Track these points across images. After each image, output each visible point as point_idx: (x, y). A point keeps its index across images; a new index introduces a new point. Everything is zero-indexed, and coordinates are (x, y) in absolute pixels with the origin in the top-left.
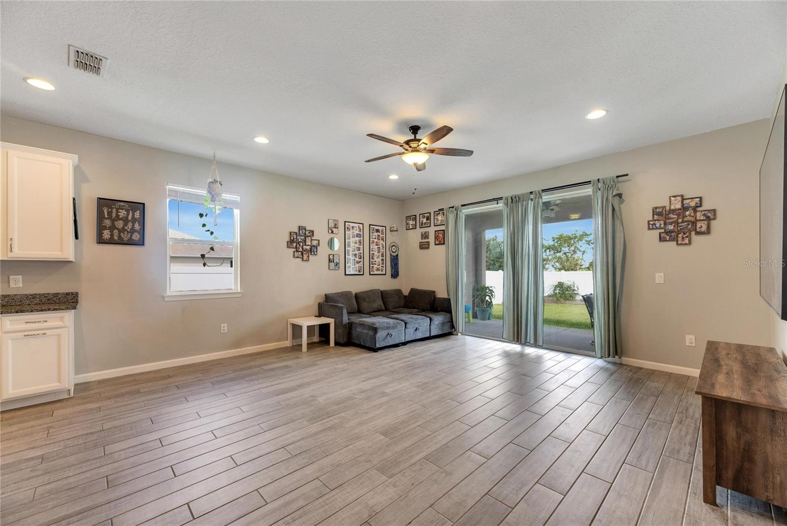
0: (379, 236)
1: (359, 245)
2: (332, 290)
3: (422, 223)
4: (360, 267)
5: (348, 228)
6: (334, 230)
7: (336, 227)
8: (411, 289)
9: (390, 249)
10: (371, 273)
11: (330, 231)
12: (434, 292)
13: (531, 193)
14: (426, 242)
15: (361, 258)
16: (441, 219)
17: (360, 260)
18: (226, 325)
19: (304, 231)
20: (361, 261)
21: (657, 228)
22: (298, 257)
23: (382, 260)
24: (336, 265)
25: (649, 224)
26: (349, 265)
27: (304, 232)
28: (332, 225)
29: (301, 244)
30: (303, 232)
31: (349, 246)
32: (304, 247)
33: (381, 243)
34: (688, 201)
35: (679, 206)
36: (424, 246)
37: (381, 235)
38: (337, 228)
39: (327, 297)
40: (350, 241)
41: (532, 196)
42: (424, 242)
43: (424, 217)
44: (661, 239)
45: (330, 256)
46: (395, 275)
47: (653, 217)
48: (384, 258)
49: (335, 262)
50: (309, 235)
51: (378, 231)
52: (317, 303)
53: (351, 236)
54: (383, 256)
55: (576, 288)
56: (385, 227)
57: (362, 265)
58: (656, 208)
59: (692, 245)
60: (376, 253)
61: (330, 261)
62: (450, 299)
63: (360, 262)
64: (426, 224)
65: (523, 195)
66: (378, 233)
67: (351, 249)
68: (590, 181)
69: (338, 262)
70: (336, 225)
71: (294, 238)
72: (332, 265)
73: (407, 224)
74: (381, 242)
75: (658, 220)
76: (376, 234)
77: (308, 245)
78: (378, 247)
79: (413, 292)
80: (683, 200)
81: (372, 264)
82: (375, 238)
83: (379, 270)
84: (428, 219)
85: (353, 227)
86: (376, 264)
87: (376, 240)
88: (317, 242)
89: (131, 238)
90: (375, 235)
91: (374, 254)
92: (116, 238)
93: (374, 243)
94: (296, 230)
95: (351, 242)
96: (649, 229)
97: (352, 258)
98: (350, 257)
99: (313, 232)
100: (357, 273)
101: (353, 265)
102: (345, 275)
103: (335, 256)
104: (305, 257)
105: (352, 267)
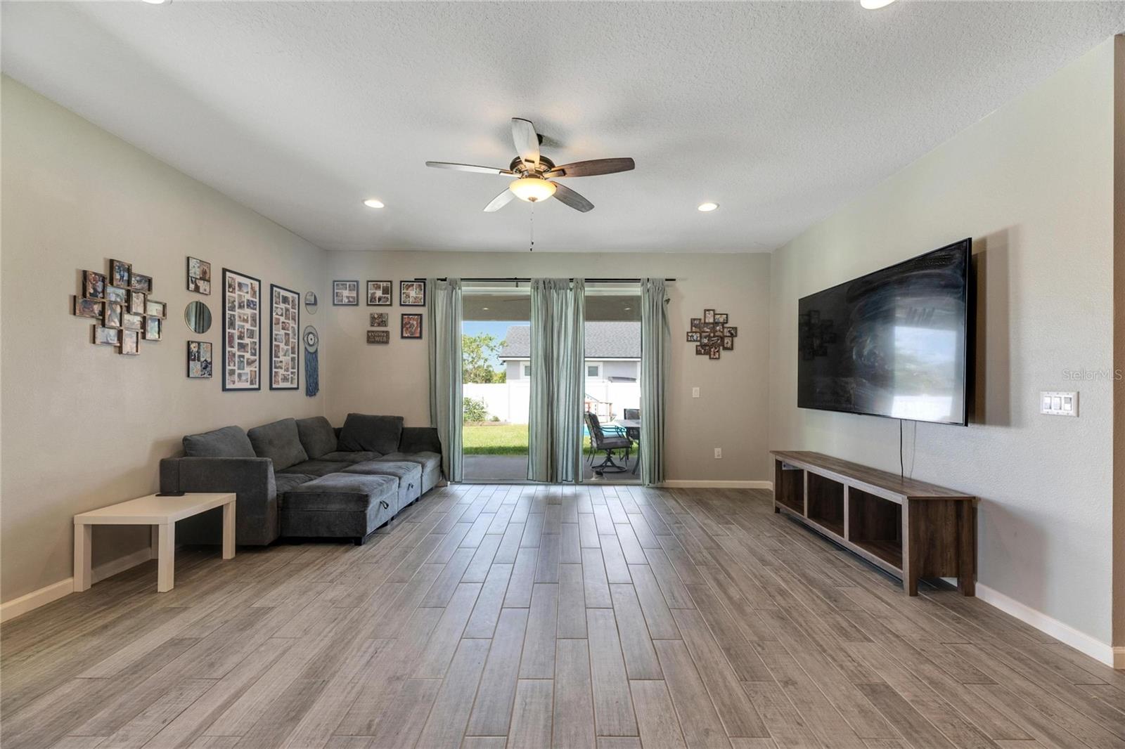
0: (287, 310)
1: (252, 326)
2: (194, 427)
3: (373, 298)
4: (253, 373)
5: (230, 286)
6: (201, 284)
7: (205, 277)
8: (349, 415)
9: (305, 339)
10: (274, 386)
11: (192, 286)
12: (401, 419)
13: (571, 280)
14: (383, 332)
15: (255, 355)
16: (415, 295)
17: (253, 358)
19: (126, 274)
20: (256, 360)
21: (694, 341)
22: (108, 343)
23: (293, 359)
24: (205, 368)
25: (688, 335)
26: (232, 367)
27: (126, 278)
28: (196, 271)
29: (118, 310)
30: (122, 277)
31: (232, 325)
32: (125, 317)
33: (291, 325)
34: (718, 316)
35: (711, 321)
36: (377, 339)
37: (291, 310)
38: (209, 281)
39: (188, 445)
40: (234, 316)
41: (572, 285)
42: (378, 331)
43: (378, 287)
44: (698, 353)
45: (192, 346)
46: (312, 390)
47: (692, 329)
48: (296, 356)
49: (202, 359)
50: (138, 286)
51: (285, 300)
52: (159, 461)
53: (236, 304)
54: (293, 353)
55: (485, 406)
56: (298, 294)
57: (257, 369)
58: (695, 319)
59: (720, 360)
60: (282, 345)
61: (190, 356)
62: (435, 430)
63: (254, 361)
64: (383, 300)
65: (560, 280)
66: (287, 306)
67: (236, 333)
68: (640, 280)
69: (209, 360)
70: (204, 273)
71: (95, 289)
72: (196, 367)
73: (335, 295)
74: (292, 323)
75: (696, 332)
76: (283, 306)
77: (136, 314)
78: (286, 334)
79: (353, 420)
80: (715, 314)
81: (276, 368)
82: (282, 315)
83: (287, 380)
84: (386, 291)
85: (240, 285)
86: (281, 368)
87: (282, 319)
88: (160, 308)
90: (282, 309)
91: (278, 346)
93: (278, 324)
94: (102, 269)
95: (237, 317)
96: (688, 341)
97: (238, 354)
98: (235, 350)
99: (150, 281)
100: (248, 385)
101: (239, 369)
102: (224, 389)
103: (202, 346)
104: (129, 344)
105: (237, 372)
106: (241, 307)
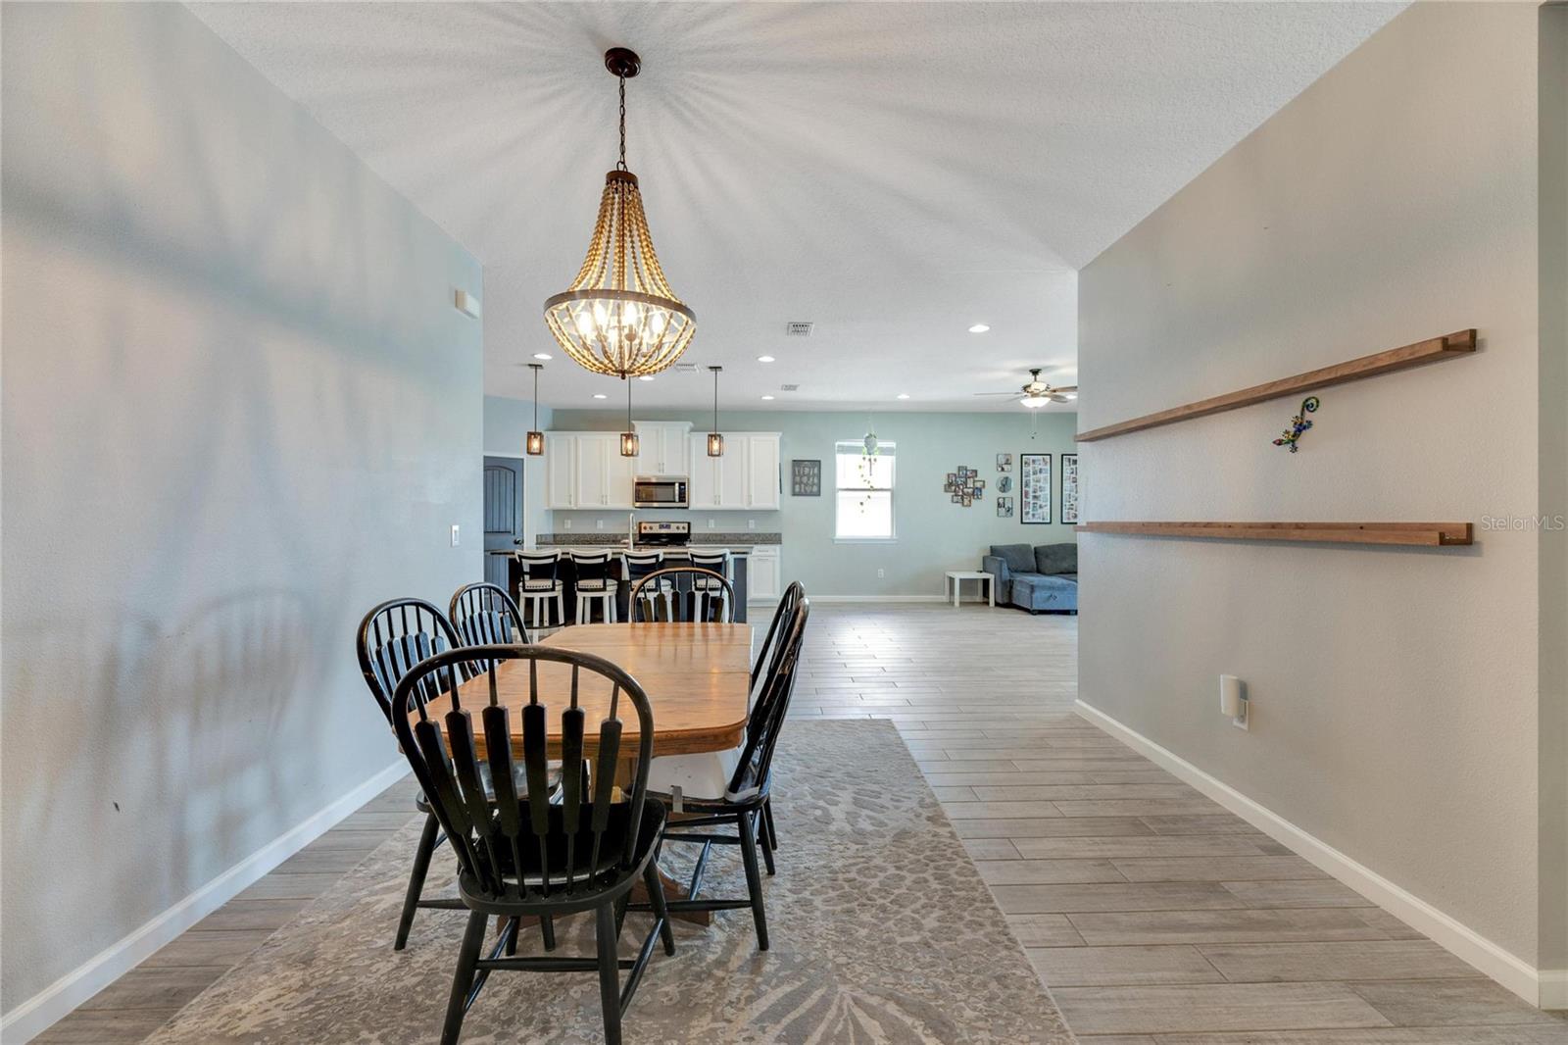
1: (1043, 484)
2: (1001, 541)
4: (1045, 514)
5: (1026, 464)
6: (1005, 467)
7: (1008, 462)
10: (1064, 521)
11: (1000, 469)
15: (1046, 502)
18: (882, 570)
19: (965, 471)
20: (1047, 505)
22: (957, 502)
24: (1008, 511)
26: (1027, 510)
27: (965, 473)
28: (1002, 460)
29: (962, 487)
30: (963, 472)
31: (1027, 485)
32: (965, 490)
38: (1011, 463)
40: (1029, 480)
45: (999, 500)
49: (1006, 506)
50: (971, 475)
51: (1076, 462)
53: (1031, 473)
57: (1049, 511)
60: (1073, 494)
61: (999, 505)
63: (1045, 506)
67: (1031, 490)
69: (1010, 507)
70: (1008, 460)
71: (952, 481)
72: (1002, 510)
76: (1074, 467)
77: (970, 488)
78: (1076, 485)
81: (1066, 509)
82: (1072, 473)
85: (1034, 461)
86: (1072, 509)
87: (1073, 476)
88: (982, 483)
89: (811, 491)
90: (1072, 469)
91: (1069, 495)
92: (803, 490)
93: (1069, 479)
94: (955, 471)
95: (1031, 480)
97: (1032, 502)
98: (1031, 500)
99: (976, 471)
100: (1041, 521)
101: (1033, 510)
102: (1022, 523)
103: (1006, 500)
104: (966, 502)
105: (1031, 513)
106: (1034, 474)
